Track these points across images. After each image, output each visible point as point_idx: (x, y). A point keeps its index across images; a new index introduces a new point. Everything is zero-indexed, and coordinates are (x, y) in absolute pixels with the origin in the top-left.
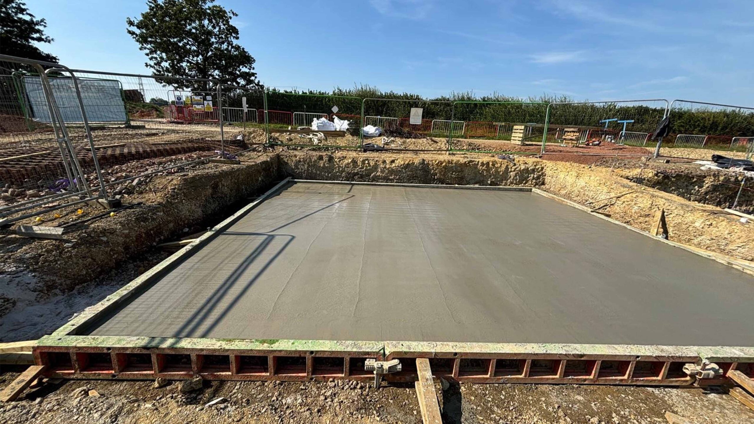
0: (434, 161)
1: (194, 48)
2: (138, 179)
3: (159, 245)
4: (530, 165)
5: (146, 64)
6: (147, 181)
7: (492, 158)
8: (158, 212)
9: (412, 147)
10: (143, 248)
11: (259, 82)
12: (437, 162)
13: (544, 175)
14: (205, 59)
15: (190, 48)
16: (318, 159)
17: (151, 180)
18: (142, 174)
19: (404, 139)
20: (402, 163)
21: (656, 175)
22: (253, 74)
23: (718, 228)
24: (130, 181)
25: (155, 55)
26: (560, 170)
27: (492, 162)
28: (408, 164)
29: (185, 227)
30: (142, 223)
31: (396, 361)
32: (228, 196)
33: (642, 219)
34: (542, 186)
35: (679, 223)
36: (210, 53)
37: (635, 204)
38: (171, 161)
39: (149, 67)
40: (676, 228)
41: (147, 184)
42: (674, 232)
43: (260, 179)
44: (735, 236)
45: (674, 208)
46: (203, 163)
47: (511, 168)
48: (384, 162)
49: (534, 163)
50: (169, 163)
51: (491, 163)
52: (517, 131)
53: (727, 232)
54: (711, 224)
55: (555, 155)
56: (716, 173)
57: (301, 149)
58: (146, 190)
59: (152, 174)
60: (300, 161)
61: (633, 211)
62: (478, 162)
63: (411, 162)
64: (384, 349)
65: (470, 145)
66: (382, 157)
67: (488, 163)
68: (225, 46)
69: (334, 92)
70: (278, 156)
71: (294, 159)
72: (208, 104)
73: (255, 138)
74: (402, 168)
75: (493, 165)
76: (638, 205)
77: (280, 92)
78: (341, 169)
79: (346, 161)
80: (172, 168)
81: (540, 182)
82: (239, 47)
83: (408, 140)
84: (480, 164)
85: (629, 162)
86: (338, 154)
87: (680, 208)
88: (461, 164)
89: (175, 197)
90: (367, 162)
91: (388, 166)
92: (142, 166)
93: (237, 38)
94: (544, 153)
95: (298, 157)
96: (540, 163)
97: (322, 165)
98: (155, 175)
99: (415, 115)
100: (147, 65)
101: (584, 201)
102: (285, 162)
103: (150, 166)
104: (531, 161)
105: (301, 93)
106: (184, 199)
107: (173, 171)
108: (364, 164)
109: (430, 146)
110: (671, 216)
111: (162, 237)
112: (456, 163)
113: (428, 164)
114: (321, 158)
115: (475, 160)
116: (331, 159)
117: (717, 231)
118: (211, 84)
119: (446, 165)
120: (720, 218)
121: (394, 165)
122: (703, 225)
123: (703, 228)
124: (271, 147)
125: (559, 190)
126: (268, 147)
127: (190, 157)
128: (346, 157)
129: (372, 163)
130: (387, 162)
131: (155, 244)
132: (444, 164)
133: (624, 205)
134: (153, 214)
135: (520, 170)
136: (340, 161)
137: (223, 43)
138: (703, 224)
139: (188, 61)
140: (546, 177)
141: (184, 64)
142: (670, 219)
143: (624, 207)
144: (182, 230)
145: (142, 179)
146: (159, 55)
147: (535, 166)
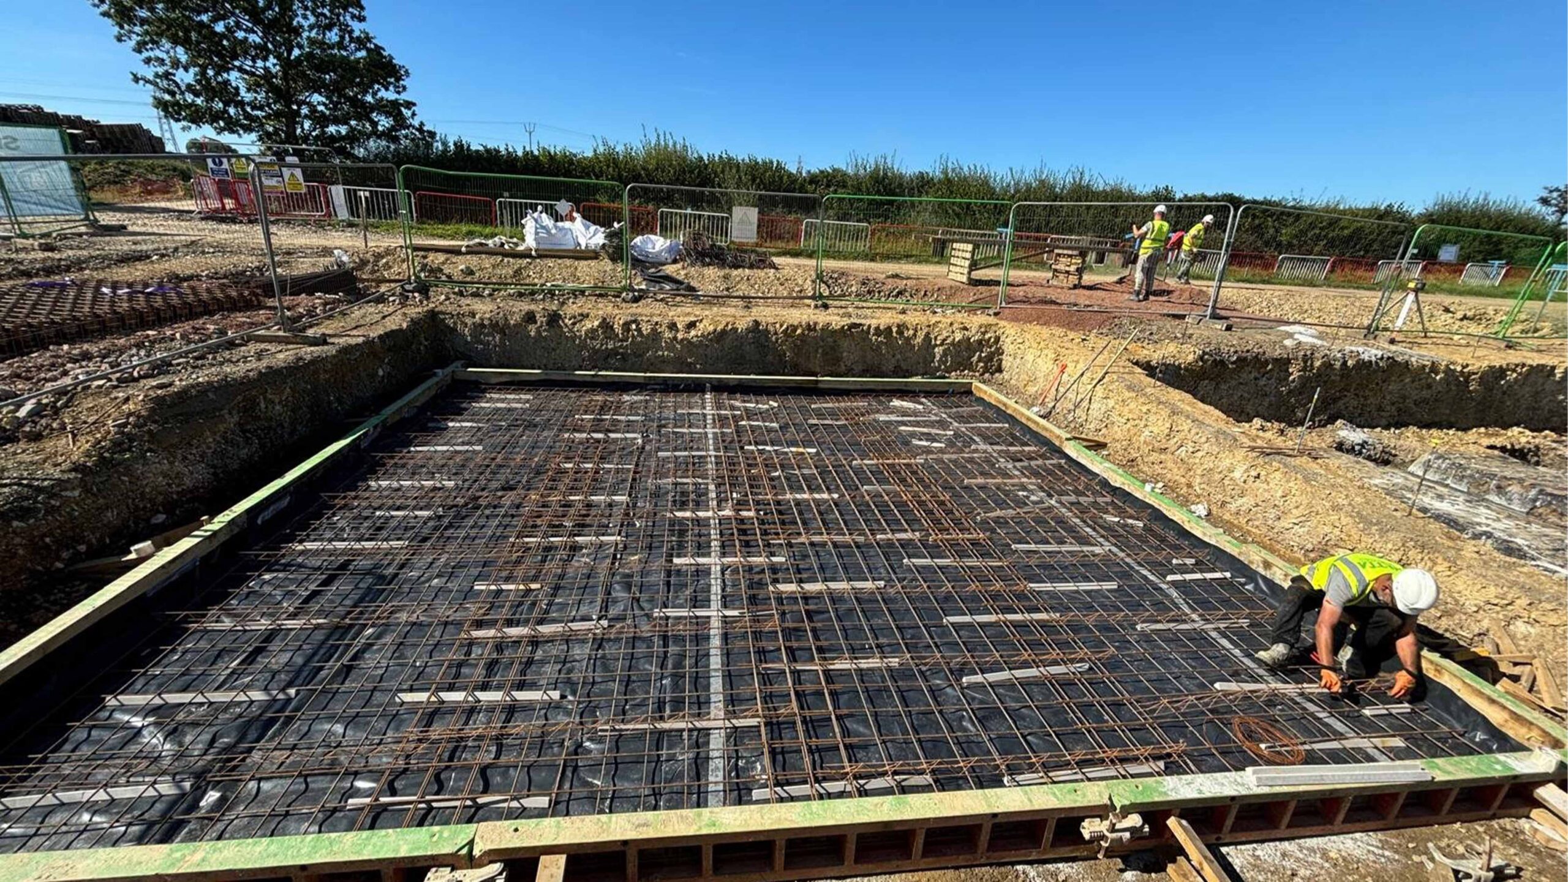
0: (778, 326)
1: (255, 39)
2: (34, 401)
3: (71, 568)
4: (974, 332)
5: (135, 76)
6: (59, 404)
7: (901, 317)
8: (66, 490)
9: (743, 289)
10: (21, 581)
11: (422, 124)
12: (785, 326)
13: (1000, 352)
14: (287, 64)
15: (246, 39)
16: (523, 319)
17: (70, 400)
18: (49, 386)
19: (727, 271)
20: (711, 328)
21: (1201, 358)
22: (409, 105)
23: (1268, 484)
24: (12, 407)
25: (158, 53)
26: (1027, 344)
27: (898, 326)
28: (724, 331)
29: (158, 512)
30: (15, 524)
31: (497, 867)
32: (286, 425)
33: (1154, 457)
34: (997, 375)
35: (1211, 470)
36: (296, 52)
37: (1146, 426)
38: (139, 346)
39: (141, 82)
40: (1205, 479)
41: (56, 412)
42: (1202, 486)
43: (381, 373)
44: (1292, 501)
45: (1204, 439)
46: (231, 345)
47: (936, 338)
48: (673, 326)
49: (980, 327)
50: (134, 351)
51: (894, 329)
52: (960, 254)
53: (1280, 494)
54: (1258, 477)
55: (1025, 309)
56: (1309, 353)
57: (490, 295)
58: (52, 429)
59: (76, 386)
60: (482, 325)
61: (1142, 439)
62: (869, 326)
63: (730, 327)
64: (471, 843)
65: (864, 284)
66: (671, 314)
67: (889, 329)
68: (333, 36)
69: (595, 151)
70: (433, 314)
71: (469, 321)
72: (292, 175)
73: (390, 267)
74: (711, 340)
75: (900, 333)
76: (1151, 429)
77: (473, 148)
78: (577, 342)
79: (588, 325)
80: (134, 368)
81: (993, 365)
82: (369, 39)
83: (735, 272)
84: (872, 331)
85: (1159, 329)
86: (572, 308)
87: (1213, 440)
88: (835, 332)
89: (126, 446)
90: (634, 326)
91: (680, 336)
92: (53, 365)
93: (361, 19)
94: (1004, 305)
95: (477, 317)
96: (993, 328)
97: (532, 334)
98: (84, 389)
99: (741, 222)
100: (136, 79)
101: (1065, 411)
102: (448, 326)
103: (75, 361)
104: (977, 321)
105: (520, 153)
106: (150, 450)
107: (135, 374)
108: (629, 330)
109: (782, 284)
110: (1199, 454)
111: (82, 548)
112: (822, 329)
113: (767, 331)
114: (530, 317)
115: (863, 321)
116: (554, 319)
117: (1265, 490)
118: (307, 125)
119: (803, 333)
120: (1274, 464)
121: (693, 333)
122: (1245, 477)
123: (1245, 482)
124: (420, 292)
125: (1025, 386)
126: (412, 292)
127: (196, 330)
128: (587, 316)
129: (646, 329)
130: (679, 326)
131: (59, 565)
132: (799, 331)
133: (1128, 425)
134: (49, 498)
135: (953, 343)
136: (574, 324)
137: (329, 27)
138: (1246, 475)
139: (240, 69)
140: (1004, 357)
141: (233, 77)
142: (1197, 461)
143: (1129, 430)
144: (148, 520)
145: (45, 401)
146: (168, 52)
147: (984, 333)
